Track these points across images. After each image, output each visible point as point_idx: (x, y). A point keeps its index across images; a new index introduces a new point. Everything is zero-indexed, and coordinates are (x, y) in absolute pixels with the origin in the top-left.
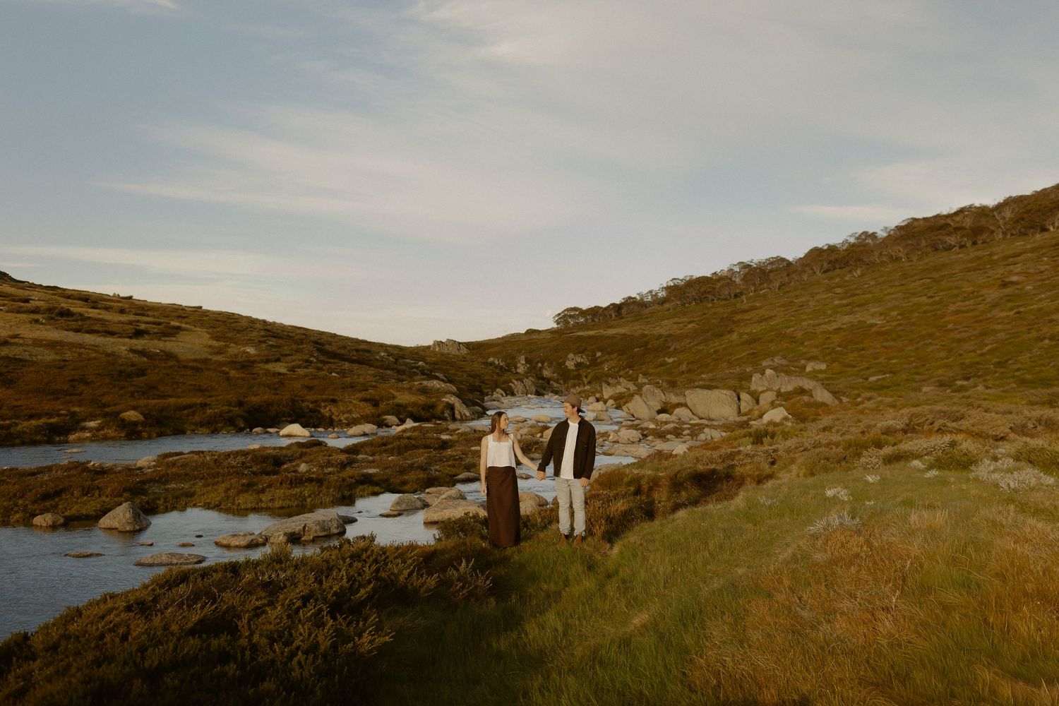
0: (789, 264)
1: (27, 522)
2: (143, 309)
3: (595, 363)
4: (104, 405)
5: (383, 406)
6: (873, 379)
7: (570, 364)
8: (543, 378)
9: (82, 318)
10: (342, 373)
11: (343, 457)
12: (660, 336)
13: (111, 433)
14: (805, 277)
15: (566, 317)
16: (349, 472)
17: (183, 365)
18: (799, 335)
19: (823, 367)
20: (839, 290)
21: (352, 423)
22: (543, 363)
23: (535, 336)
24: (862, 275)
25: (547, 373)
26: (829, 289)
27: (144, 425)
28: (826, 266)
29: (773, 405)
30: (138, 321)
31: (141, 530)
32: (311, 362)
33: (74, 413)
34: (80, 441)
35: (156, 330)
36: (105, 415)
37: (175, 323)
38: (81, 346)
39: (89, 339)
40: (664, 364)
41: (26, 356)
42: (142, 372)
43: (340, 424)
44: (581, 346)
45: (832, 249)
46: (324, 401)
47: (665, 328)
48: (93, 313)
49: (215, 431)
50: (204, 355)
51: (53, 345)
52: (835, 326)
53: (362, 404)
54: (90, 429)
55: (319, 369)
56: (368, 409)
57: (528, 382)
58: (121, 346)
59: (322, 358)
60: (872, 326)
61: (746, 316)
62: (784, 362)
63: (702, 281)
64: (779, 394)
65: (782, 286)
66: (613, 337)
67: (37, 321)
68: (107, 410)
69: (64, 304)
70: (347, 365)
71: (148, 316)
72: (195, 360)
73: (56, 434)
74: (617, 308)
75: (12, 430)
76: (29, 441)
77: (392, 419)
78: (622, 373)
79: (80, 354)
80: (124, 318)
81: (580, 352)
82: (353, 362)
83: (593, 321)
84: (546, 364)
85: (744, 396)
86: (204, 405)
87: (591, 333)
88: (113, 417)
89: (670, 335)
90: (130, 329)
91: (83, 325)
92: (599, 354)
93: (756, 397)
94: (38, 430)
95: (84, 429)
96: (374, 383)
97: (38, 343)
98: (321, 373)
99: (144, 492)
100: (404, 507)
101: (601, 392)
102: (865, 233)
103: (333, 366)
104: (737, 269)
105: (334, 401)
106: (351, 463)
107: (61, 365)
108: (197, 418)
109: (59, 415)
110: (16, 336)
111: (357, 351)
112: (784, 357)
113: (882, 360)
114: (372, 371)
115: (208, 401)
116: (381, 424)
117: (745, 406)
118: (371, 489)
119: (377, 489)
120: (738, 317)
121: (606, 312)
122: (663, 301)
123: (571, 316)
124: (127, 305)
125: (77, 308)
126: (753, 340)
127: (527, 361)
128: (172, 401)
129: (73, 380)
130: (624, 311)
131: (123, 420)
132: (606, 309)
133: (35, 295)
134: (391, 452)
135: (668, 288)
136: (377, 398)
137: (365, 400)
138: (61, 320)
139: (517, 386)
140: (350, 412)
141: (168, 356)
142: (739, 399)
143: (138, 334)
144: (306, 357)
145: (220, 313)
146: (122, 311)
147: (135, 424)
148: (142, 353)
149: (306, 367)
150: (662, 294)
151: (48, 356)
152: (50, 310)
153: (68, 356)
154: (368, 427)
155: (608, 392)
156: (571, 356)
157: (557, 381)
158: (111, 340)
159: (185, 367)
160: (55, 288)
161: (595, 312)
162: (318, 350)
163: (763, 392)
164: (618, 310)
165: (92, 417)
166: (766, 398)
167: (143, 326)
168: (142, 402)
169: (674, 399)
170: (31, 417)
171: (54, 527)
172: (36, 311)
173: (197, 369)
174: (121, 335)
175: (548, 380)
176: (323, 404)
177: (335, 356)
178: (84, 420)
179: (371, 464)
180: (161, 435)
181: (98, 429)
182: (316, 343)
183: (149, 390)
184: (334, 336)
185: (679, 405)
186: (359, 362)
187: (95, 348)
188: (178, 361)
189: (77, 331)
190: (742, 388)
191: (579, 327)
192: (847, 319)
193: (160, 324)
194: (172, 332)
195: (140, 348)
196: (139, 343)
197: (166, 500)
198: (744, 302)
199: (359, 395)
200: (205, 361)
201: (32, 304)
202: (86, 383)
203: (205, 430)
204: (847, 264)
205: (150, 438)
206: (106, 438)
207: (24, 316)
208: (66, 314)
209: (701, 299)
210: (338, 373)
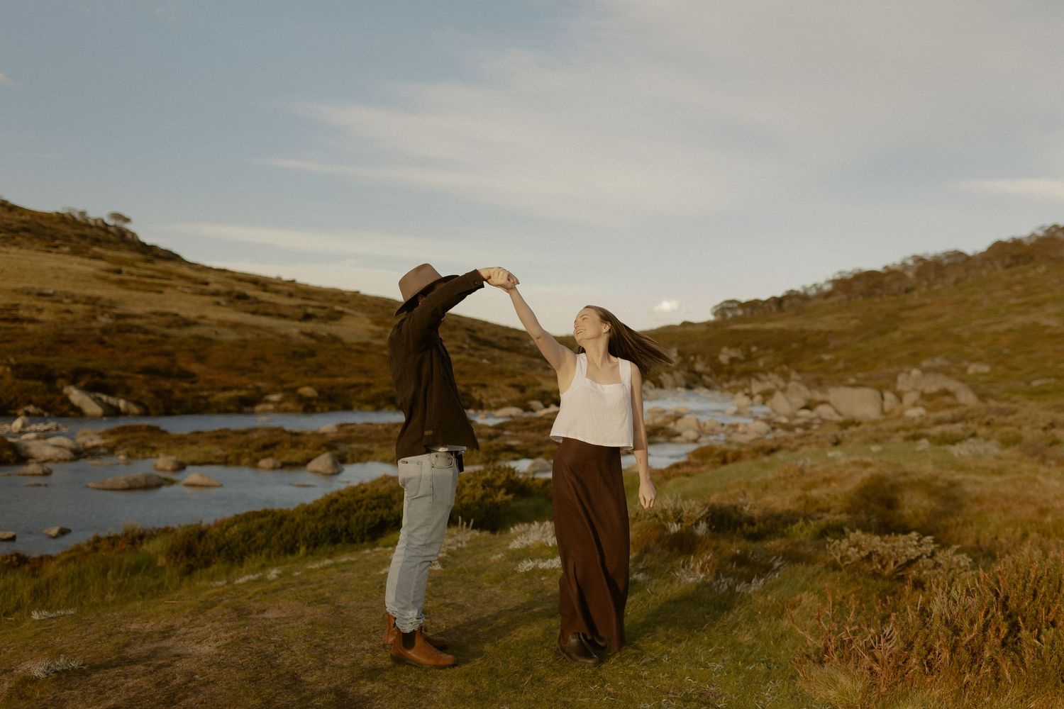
0: (968, 259)
1: (254, 464)
2: (308, 293)
3: (749, 357)
4: (283, 382)
5: (529, 392)
6: (1036, 383)
7: (724, 358)
8: (695, 372)
9: (257, 301)
10: (493, 360)
11: (491, 431)
12: (820, 332)
13: (290, 405)
14: (984, 272)
15: (724, 309)
16: (495, 442)
17: (348, 348)
18: (966, 335)
19: (986, 369)
20: (1018, 288)
21: (500, 406)
22: (695, 355)
23: (689, 328)
24: (1048, 272)
25: (699, 367)
26: (1008, 286)
27: (318, 400)
28: (1008, 261)
29: (915, 405)
30: (306, 306)
31: (339, 472)
32: (463, 349)
33: (258, 388)
34: (265, 412)
35: (322, 315)
36: (285, 390)
37: (338, 308)
38: (258, 327)
39: (264, 321)
40: (820, 361)
41: (213, 336)
42: (312, 354)
43: (489, 407)
44: (736, 339)
45: (1017, 243)
46: (476, 385)
47: (825, 323)
48: (265, 296)
49: (378, 409)
50: (365, 339)
51: (235, 326)
52: (1006, 326)
53: (510, 390)
54: (273, 402)
55: (471, 355)
56: (515, 394)
57: (678, 375)
58: (293, 329)
59: (474, 344)
60: (1046, 327)
61: (914, 313)
62: (946, 363)
63: (871, 275)
64: (923, 395)
65: (957, 281)
66: (770, 331)
67: (218, 303)
68: (286, 386)
69: (239, 288)
70: (497, 353)
71: (313, 300)
72: (358, 344)
73: (245, 405)
74: (778, 302)
75: (211, 400)
76: (223, 410)
77: (536, 404)
78: (778, 369)
79: (258, 335)
80: (293, 302)
81: (735, 345)
82: (502, 349)
83: (752, 313)
84: (699, 358)
85: (889, 396)
86: (368, 385)
87: (748, 326)
88: (291, 392)
89: (830, 332)
90: (300, 312)
91: (260, 309)
92: (754, 349)
93: (899, 396)
94: (231, 401)
95: (268, 402)
96: (522, 371)
97: (222, 323)
98: (473, 360)
99: (335, 448)
100: (537, 468)
101: (749, 387)
102: (1056, 226)
103: (483, 353)
104: (910, 262)
105: (484, 386)
106: (496, 436)
107: (243, 345)
108: (362, 396)
109: (247, 389)
110: (203, 317)
111: (508, 338)
112: (947, 358)
113: (1050, 364)
114: (520, 359)
115: (371, 381)
116: (527, 408)
117: (887, 406)
118: (512, 455)
119: (517, 456)
120: (905, 314)
121: (766, 306)
122: (828, 295)
123: (730, 309)
124: (294, 289)
125: (251, 291)
126: (917, 339)
127: (680, 353)
128: (340, 380)
129: (255, 359)
130: (786, 304)
131: (300, 396)
132: (767, 301)
133: (210, 277)
134: (532, 430)
135: (835, 282)
136: (524, 384)
137: (513, 386)
138: (240, 303)
139: (665, 378)
140: (498, 396)
141: (334, 339)
142: (883, 398)
143: (307, 317)
144: (459, 343)
145: (377, 298)
146: (291, 295)
147: (310, 399)
148: (311, 335)
149: (459, 353)
150: (828, 287)
151: (231, 336)
152: (229, 293)
153: (248, 336)
154: (515, 411)
155: (756, 387)
156: (725, 350)
157: (709, 375)
158: (283, 322)
159: (350, 350)
160: (224, 271)
161: (753, 305)
162: (471, 337)
163: (908, 392)
164: (779, 303)
165: (274, 391)
166: (910, 398)
167: (310, 311)
168: (315, 380)
169: (818, 396)
170: (224, 389)
171: (274, 468)
172: (216, 294)
173: (360, 352)
174: (292, 318)
175: (699, 375)
176: (474, 388)
177: (486, 343)
178: (267, 394)
179: (513, 437)
180: (332, 409)
181: (280, 402)
182: (468, 329)
183: (319, 369)
184: (485, 323)
185: (823, 402)
186: (509, 350)
187: (270, 330)
188: (343, 344)
189: (254, 313)
190: (888, 387)
191: (737, 319)
192: (1020, 319)
193: (324, 308)
194: (335, 316)
195: (309, 330)
196: (309, 326)
197: (353, 455)
198: (915, 298)
199: (508, 381)
200: (367, 345)
201: (213, 287)
202: (266, 362)
203: (369, 407)
204: (1032, 258)
205: (322, 411)
206: (286, 411)
207: (207, 299)
208: (242, 297)
209: (869, 294)
210: (488, 359)
